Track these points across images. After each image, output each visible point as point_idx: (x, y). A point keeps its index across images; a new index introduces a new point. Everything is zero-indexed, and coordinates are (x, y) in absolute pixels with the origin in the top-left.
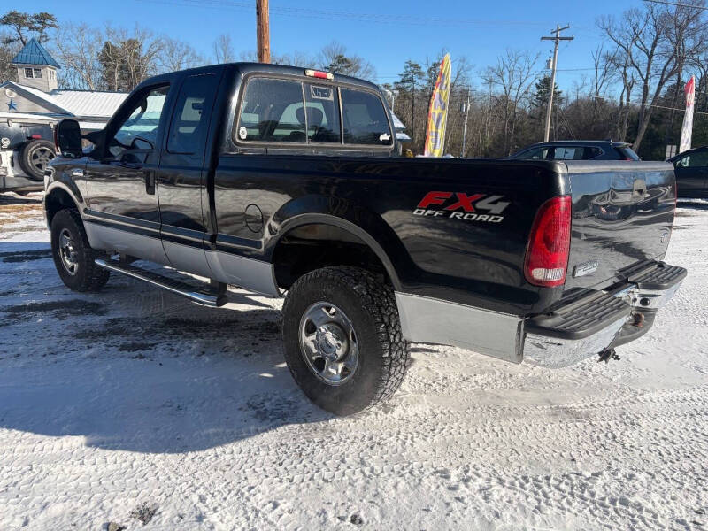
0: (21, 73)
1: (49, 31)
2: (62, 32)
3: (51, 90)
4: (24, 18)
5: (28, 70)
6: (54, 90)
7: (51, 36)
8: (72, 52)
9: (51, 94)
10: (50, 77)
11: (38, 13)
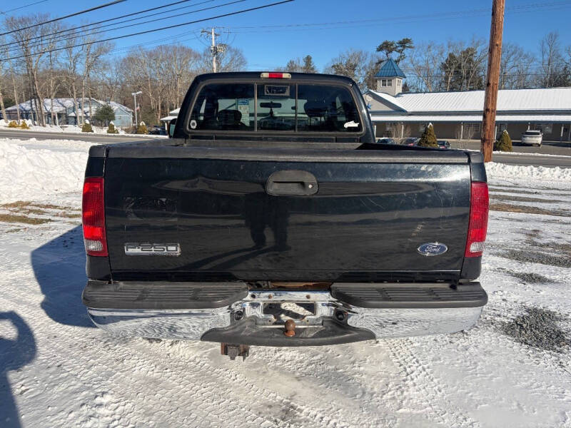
0: (380, 83)
1: (407, 52)
2: (415, 51)
3: (396, 94)
4: (392, 45)
5: (384, 81)
6: (399, 94)
7: (407, 55)
8: (420, 64)
9: (395, 97)
10: (398, 85)
11: (401, 40)
